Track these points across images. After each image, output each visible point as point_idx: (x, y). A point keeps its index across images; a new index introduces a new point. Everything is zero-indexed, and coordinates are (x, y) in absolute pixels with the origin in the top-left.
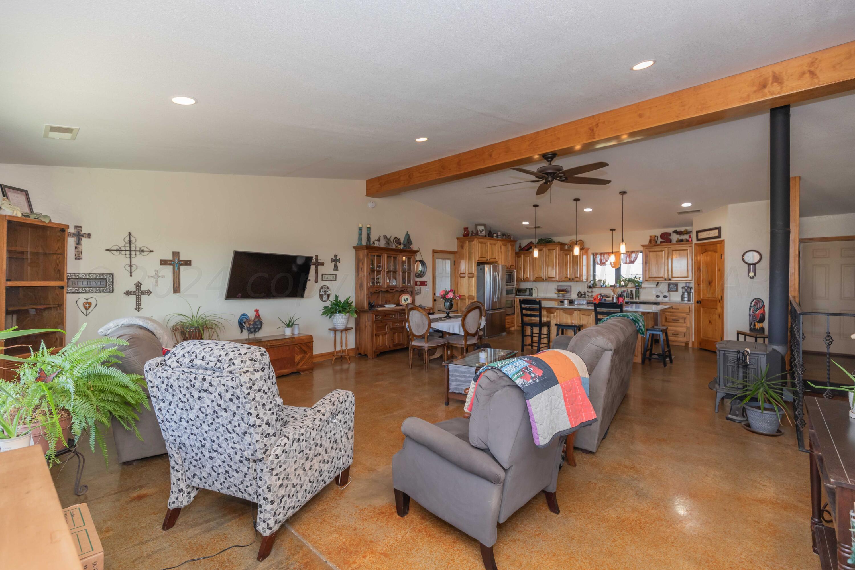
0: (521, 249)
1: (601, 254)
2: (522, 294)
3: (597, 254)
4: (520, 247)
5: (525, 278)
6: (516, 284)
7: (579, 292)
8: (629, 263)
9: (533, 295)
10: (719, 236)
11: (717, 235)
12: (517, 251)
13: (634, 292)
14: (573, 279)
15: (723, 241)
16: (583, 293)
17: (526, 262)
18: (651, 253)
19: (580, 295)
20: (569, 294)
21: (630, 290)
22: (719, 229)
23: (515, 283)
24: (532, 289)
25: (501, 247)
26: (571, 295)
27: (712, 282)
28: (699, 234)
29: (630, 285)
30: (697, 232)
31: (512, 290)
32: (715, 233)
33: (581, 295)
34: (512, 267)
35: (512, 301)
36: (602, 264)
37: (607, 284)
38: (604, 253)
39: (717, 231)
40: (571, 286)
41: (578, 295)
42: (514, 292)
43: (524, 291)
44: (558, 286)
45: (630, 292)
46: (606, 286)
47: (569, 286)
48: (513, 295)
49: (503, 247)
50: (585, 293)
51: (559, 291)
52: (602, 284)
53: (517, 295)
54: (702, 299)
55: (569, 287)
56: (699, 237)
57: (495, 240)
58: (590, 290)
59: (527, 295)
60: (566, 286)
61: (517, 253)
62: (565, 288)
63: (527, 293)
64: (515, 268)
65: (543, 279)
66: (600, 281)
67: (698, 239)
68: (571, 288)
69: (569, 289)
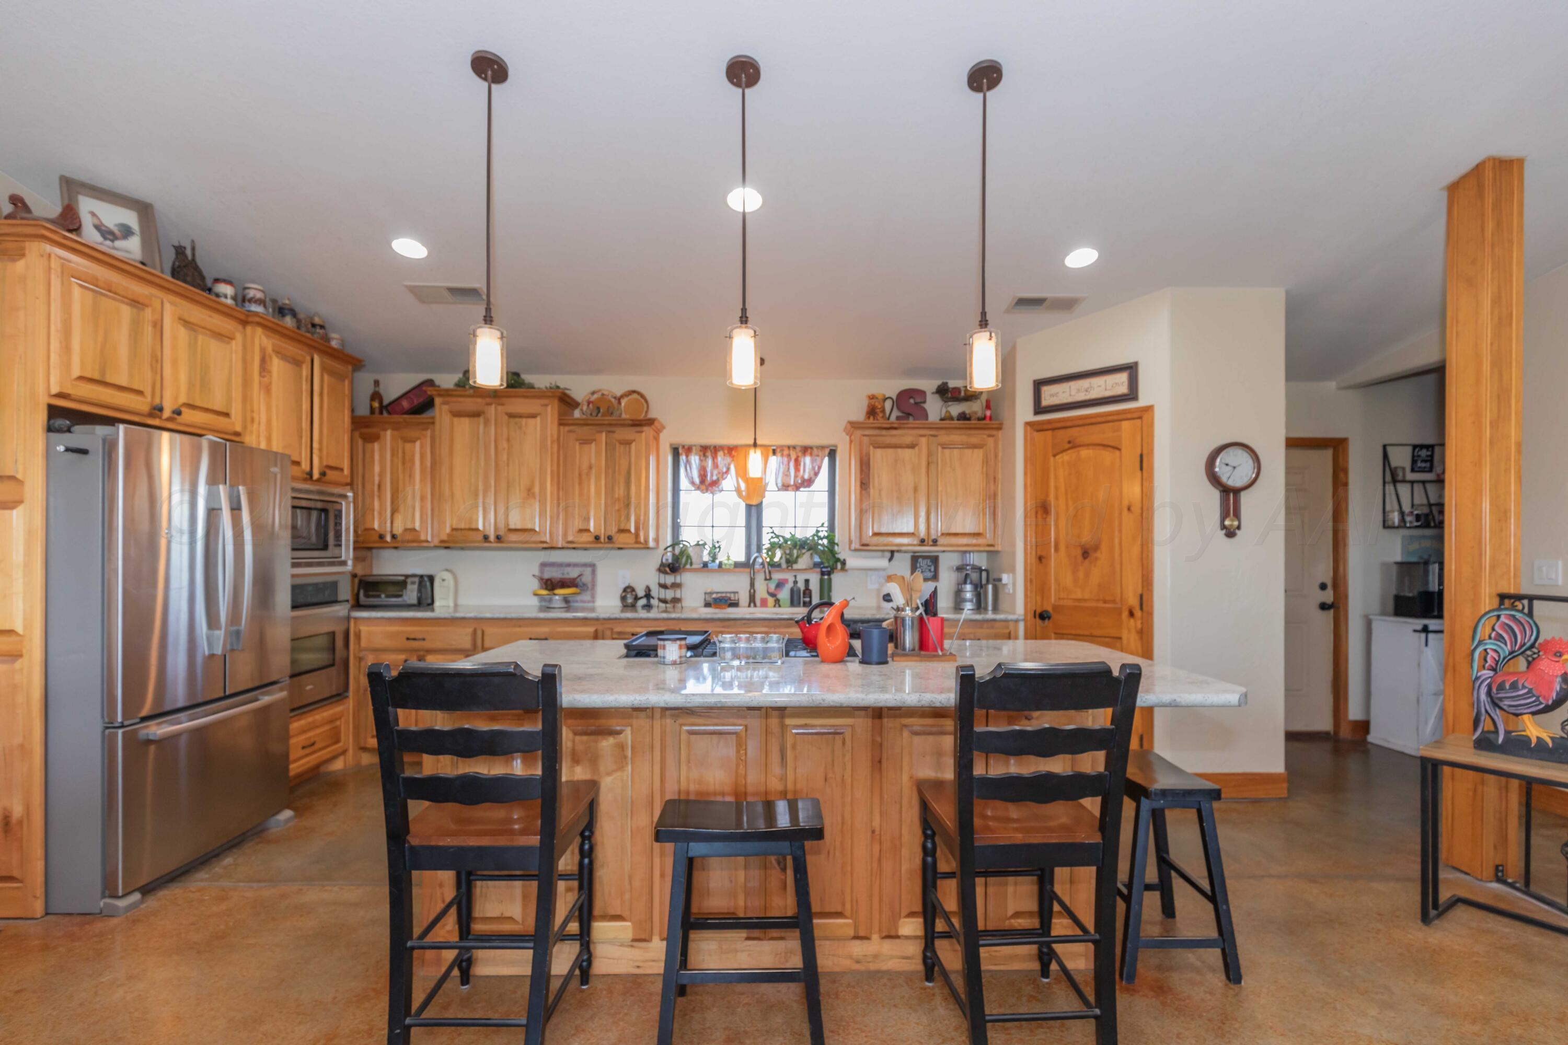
0: (382, 408)
1: (704, 450)
2: (383, 599)
3: (689, 450)
4: (376, 396)
5: (399, 529)
6: (356, 559)
7: (629, 589)
8: (797, 488)
9: (437, 603)
10: (1132, 394)
11: (1123, 389)
12: (363, 410)
13: (815, 586)
14: (610, 538)
15: (1149, 409)
16: (641, 593)
17: (407, 462)
18: (879, 452)
19: (630, 600)
20: (586, 597)
21: (801, 578)
22: (1131, 369)
23: (347, 552)
24: (431, 579)
25: (263, 361)
26: (593, 596)
27: (1096, 548)
28: (1046, 391)
29: (804, 561)
30: (1039, 385)
31: (334, 585)
32: (1118, 384)
33: (636, 598)
34: (331, 475)
35: (332, 635)
36: (707, 484)
37: (721, 558)
38: (715, 450)
39: (1123, 377)
40: (593, 566)
41: (623, 599)
42: (345, 591)
43: (392, 589)
44: (543, 565)
45: (801, 585)
46: (721, 564)
47: (585, 565)
48: (340, 610)
49: (276, 365)
50: (648, 590)
51: (550, 585)
52: (706, 558)
53: (358, 605)
54: (1056, 608)
55: (589, 570)
56: (1046, 401)
57: (225, 312)
58: (669, 579)
59: (409, 607)
60: (576, 565)
61: (358, 423)
62: (573, 573)
63: (411, 594)
64: (351, 484)
65: (486, 538)
66: (700, 546)
67: (1039, 409)
68: (594, 572)
69: (586, 578)
